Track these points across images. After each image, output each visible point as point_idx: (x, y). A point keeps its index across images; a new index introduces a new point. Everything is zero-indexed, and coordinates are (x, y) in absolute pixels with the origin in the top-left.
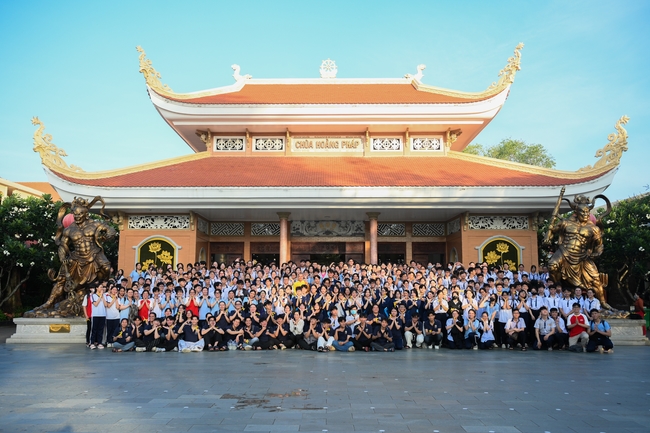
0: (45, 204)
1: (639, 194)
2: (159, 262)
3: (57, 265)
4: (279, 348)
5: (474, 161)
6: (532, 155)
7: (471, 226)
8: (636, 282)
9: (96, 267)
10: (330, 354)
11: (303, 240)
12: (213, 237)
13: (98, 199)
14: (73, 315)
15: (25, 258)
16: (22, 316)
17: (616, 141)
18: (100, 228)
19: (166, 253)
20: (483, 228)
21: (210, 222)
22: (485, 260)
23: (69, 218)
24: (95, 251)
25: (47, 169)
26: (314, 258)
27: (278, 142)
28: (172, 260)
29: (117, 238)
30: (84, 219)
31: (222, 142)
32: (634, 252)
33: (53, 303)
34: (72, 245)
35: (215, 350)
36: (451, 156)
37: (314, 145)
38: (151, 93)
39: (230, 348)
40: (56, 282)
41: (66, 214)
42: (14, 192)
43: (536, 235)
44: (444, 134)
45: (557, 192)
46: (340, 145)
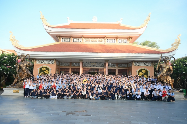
0: (13, 56)
1: (183, 57)
2: (45, 73)
3: (16, 74)
4: (79, 98)
5: (136, 46)
6: (153, 45)
7: (135, 65)
8: (182, 82)
9: (27, 74)
10: (93, 100)
11: (86, 68)
12: (61, 66)
13: (28, 55)
14: (20, 88)
15: (7, 71)
16: (5, 88)
17: (177, 41)
18: (28, 63)
19: (47, 71)
20: (138, 65)
21: (60, 62)
22: (139, 75)
23: (19, 60)
24: (27, 69)
25: (13, 46)
26: (90, 73)
27: (80, 39)
28: (49, 73)
29: (33, 66)
30: (24, 60)
31: (64, 39)
32: (182, 73)
33: (14, 84)
34: (20, 68)
35: (60, 99)
36: (129, 45)
37: (90, 41)
38: (44, 25)
39: (65, 98)
40: (15, 78)
41: (19, 59)
42: (4, 52)
43: (154, 68)
44: (128, 38)
45: (160, 55)
46: (98, 41)
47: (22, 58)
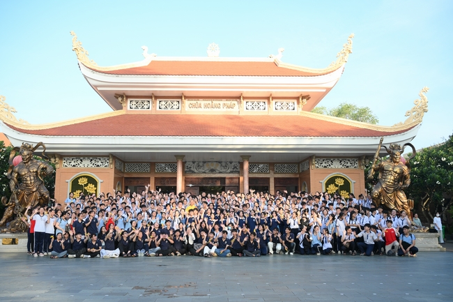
2: (86, 193)
3: (8, 194)
4: (176, 254)
5: (319, 118)
6: (361, 115)
7: (317, 165)
8: (435, 206)
9: (38, 195)
11: (194, 176)
12: (127, 173)
13: (40, 144)
14: (20, 231)
17: (420, 105)
18: (42, 166)
19: (91, 185)
20: (325, 167)
21: (124, 162)
22: (327, 191)
23: (18, 159)
24: (38, 183)
25: (2, 122)
26: (202, 190)
27: (175, 103)
28: (96, 191)
29: (54, 174)
30: (30, 159)
31: (134, 103)
32: (433, 185)
33: (5, 222)
34: (20, 179)
35: (128, 257)
36: (302, 115)
37: (202, 106)
38: (81, 65)
39: (139, 255)
40: (7, 207)
41: (15, 155)
43: (363, 173)
44: (297, 98)
45: (377, 141)
46: (221, 106)
47: (26, 153)
